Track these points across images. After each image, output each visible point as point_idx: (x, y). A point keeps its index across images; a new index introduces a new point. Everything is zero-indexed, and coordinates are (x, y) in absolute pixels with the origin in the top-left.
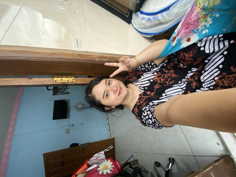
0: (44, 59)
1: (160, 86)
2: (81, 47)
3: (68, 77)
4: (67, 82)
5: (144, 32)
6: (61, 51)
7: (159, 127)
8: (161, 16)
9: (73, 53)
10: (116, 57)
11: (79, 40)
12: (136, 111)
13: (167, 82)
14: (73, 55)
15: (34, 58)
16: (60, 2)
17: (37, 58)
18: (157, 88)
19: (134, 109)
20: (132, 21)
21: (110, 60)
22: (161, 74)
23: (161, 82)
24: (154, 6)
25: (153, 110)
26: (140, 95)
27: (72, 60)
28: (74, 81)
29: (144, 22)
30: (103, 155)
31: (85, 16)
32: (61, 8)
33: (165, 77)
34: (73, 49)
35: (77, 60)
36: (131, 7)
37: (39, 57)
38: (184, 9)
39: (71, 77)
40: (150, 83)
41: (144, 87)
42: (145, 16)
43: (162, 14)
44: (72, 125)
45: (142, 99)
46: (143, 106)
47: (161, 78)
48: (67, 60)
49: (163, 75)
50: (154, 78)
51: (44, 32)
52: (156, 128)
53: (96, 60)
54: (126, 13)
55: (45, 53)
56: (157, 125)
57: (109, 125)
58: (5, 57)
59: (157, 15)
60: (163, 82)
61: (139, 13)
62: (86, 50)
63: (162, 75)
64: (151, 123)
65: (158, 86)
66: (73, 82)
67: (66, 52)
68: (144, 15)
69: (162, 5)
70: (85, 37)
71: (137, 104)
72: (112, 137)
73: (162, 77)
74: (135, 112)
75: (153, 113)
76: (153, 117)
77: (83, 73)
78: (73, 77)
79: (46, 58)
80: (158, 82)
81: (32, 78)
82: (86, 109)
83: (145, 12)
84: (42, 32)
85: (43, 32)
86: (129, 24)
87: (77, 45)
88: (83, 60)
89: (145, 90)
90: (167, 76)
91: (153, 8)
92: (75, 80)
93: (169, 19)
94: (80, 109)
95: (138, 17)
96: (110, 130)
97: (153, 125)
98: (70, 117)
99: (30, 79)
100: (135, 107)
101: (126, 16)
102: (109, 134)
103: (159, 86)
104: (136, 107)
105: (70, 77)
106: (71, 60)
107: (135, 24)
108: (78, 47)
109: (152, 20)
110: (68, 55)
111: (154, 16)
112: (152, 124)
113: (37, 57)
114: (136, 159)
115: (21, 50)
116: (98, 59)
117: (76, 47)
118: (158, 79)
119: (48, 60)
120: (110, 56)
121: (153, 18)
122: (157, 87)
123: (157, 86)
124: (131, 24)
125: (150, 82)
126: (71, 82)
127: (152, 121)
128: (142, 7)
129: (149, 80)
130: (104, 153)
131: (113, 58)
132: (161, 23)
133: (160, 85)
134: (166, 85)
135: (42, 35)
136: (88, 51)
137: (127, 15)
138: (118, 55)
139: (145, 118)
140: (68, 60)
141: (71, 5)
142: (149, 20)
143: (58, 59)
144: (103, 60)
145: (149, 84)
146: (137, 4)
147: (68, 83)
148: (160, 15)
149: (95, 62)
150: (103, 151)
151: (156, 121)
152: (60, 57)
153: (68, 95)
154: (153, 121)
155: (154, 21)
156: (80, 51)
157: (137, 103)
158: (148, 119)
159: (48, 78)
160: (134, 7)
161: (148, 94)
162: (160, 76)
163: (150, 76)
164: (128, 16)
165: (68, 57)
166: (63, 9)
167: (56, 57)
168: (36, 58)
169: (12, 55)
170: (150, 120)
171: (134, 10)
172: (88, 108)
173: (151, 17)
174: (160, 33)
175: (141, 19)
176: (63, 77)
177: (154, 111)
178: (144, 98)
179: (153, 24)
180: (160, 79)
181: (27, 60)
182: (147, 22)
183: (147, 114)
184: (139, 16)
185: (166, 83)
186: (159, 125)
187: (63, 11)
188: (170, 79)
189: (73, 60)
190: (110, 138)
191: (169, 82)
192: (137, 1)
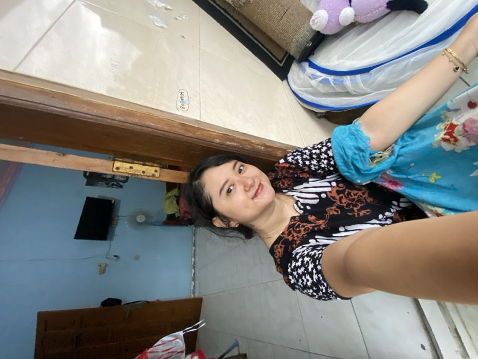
0: (109, 121)
1: (339, 213)
2: (189, 109)
3: (146, 164)
4: (142, 174)
5: (309, 100)
6: (145, 111)
7: (327, 296)
8: (350, 80)
9: (171, 120)
10: (254, 142)
11: (185, 94)
12: (279, 252)
13: (355, 209)
14: (170, 122)
15: (87, 116)
16: (156, 9)
17: (93, 117)
18: (331, 214)
19: (275, 246)
20: (290, 76)
21: (241, 147)
22: (344, 188)
23: (341, 205)
24: (339, 59)
25: (319, 254)
26: (293, 218)
27: (167, 134)
28: (157, 175)
29: (313, 82)
30: (181, 340)
31: (201, 48)
32: (156, 21)
33: (352, 196)
34: (173, 112)
35: (177, 135)
36: (293, 50)
37: (97, 115)
38: (397, 80)
39: (152, 166)
40: (318, 200)
41: (304, 205)
42: (318, 73)
43: (353, 77)
44: (115, 256)
45: (296, 228)
46: (296, 244)
47: (344, 197)
48: (156, 131)
49: (348, 192)
50: (330, 192)
51: (117, 64)
52: (320, 298)
53: (214, 141)
54: (280, 59)
55: (112, 109)
56: (322, 290)
57: (194, 268)
58: (20, 102)
59: (343, 77)
60: (346, 207)
61: (306, 65)
62: (198, 119)
63: (347, 190)
64: (309, 284)
65: (335, 210)
66: (153, 175)
67: (157, 114)
68: (316, 71)
69: (355, 62)
70: (198, 91)
71: (282, 236)
72: (197, 295)
73: (346, 195)
74: (276, 255)
75: (317, 261)
76: (317, 269)
77: (181, 161)
78: (156, 165)
79: (113, 120)
80: (335, 202)
81: (68, 155)
82: (153, 227)
83: (319, 66)
84: (112, 62)
85: (115, 63)
86: (282, 81)
87: (180, 104)
88: (188, 138)
89: (305, 210)
90: (355, 195)
91: (337, 62)
92: (159, 172)
93: (364, 90)
94: (140, 224)
95: (304, 72)
96: (194, 280)
97: (313, 289)
98: (115, 238)
99: (62, 154)
100: (277, 242)
101: (279, 63)
102: (192, 288)
103: (337, 211)
104: (280, 244)
105: (150, 164)
106: (165, 132)
107: (295, 83)
108: (183, 109)
109: (332, 83)
110: (160, 120)
111: (336, 77)
112: (311, 288)
113: (94, 114)
114: (244, 353)
115: (59, 93)
116: (218, 141)
117: (179, 108)
118: (338, 198)
119: (116, 124)
120: (242, 138)
121: (334, 80)
122: (332, 211)
123: (332, 209)
124: (285, 82)
125: (320, 198)
126: (151, 175)
127: (312, 279)
128: (314, 54)
129: (319, 194)
130: (184, 335)
131: (247, 143)
132: (348, 94)
133: (339, 210)
134: (351, 214)
135: (112, 70)
136: (202, 120)
137: (281, 62)
138: (258, 138)
139: (298, 274)
140: (158, 131)
141: (177, 19)
142: (325, 82)
143: (139, 127)
144: (228, 143)
145: (315, 202)
146: (306, 48)
147: (143, 177)
148: (348, 77)
149: (212, 145)
150: (182, 332)
151: (321, 278)
152: (142, 122)
153: (120, 189)
154: (315, 280)
155: (334, 86)
156: (185, 118)
157: (284, 235)
158: (304, 274)
159: (102, 161)
160: (299, 51)
161: (309, 220)
162: (343, 192)
163: (323, 185)
164: (281, 65)
165: (160, 126)
166: (161, 25)
167: (134, 120)
168: (90, 116)
169: (38, 99)
170: (308, 277)
171: (297, 57)
172: (157, 225)
173: (331, 78)
174: (339, 110)
175: (310, 77)
176: (135, 162)
177: (321, 257)
178: (301, 226)
179: (331, 91)
180: (341, 199)
181: (71, 117)
182: (321, 85)
183: (303, 262)
184: (306, 70)
185: (353, 211)
186: (326, 289)
187: (160, 29)
188: (363, 204)
189: (169, 134)
190: (192, 296)
191: (359, 210)
192: (307, 43)
